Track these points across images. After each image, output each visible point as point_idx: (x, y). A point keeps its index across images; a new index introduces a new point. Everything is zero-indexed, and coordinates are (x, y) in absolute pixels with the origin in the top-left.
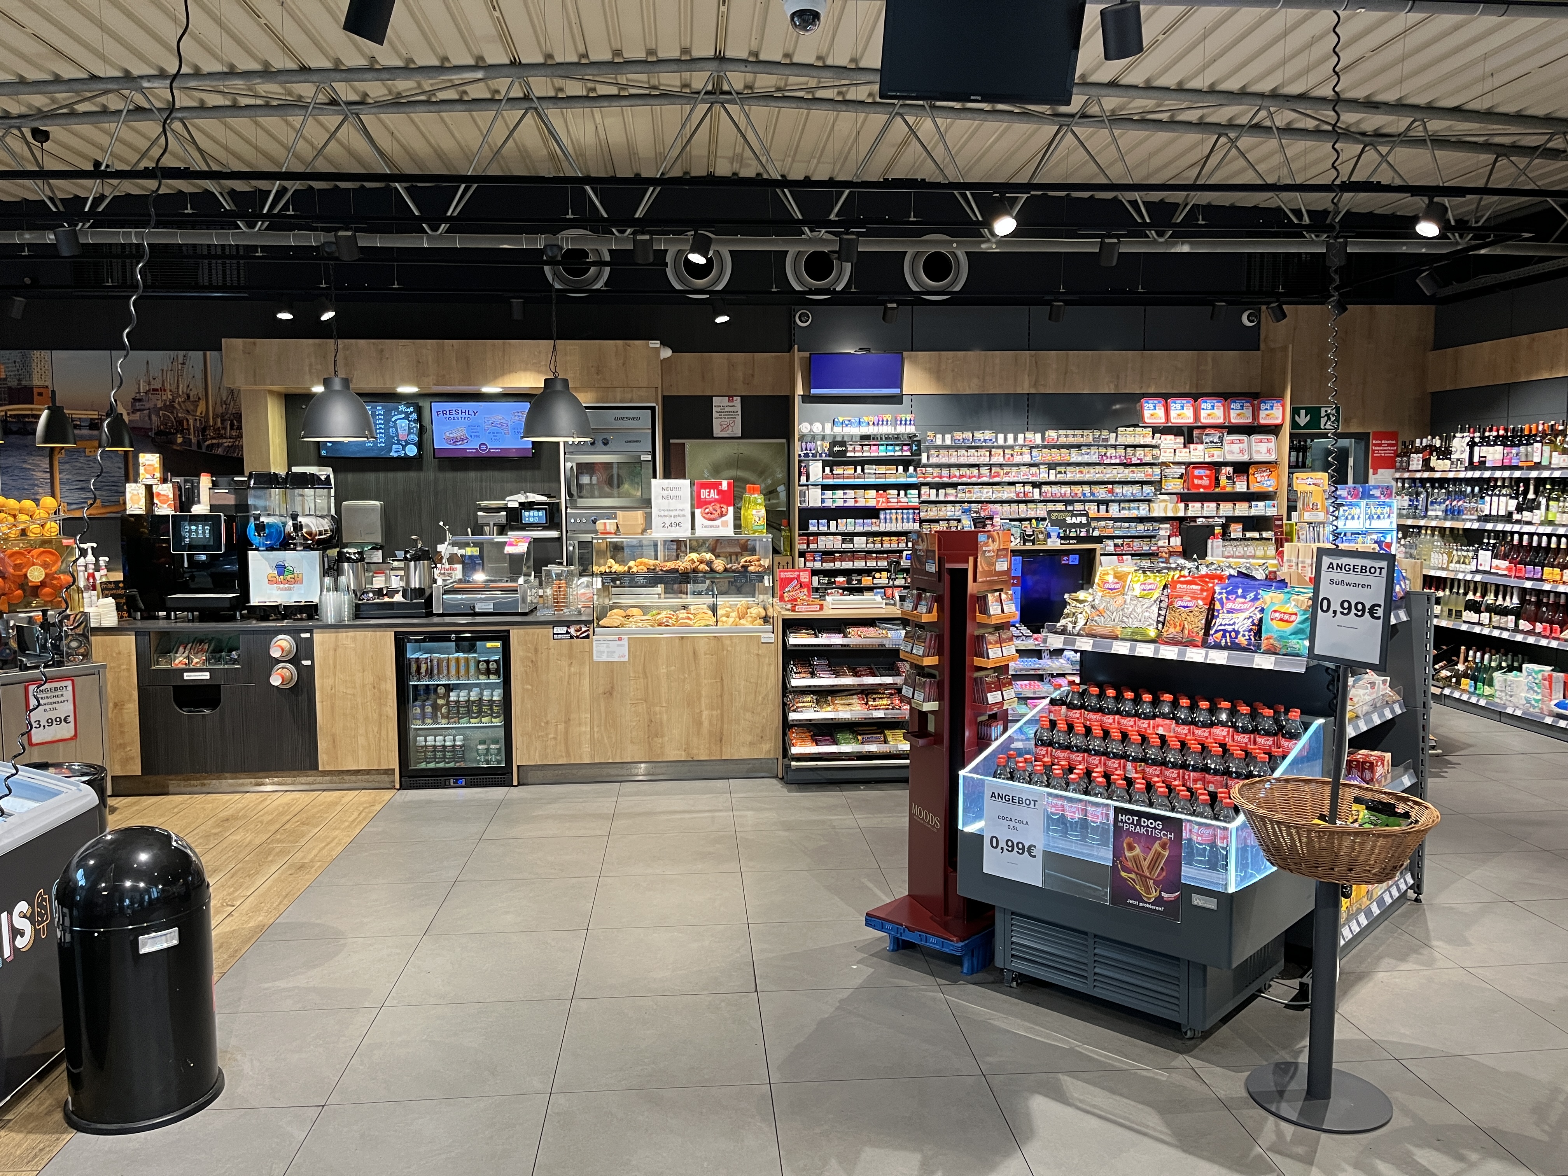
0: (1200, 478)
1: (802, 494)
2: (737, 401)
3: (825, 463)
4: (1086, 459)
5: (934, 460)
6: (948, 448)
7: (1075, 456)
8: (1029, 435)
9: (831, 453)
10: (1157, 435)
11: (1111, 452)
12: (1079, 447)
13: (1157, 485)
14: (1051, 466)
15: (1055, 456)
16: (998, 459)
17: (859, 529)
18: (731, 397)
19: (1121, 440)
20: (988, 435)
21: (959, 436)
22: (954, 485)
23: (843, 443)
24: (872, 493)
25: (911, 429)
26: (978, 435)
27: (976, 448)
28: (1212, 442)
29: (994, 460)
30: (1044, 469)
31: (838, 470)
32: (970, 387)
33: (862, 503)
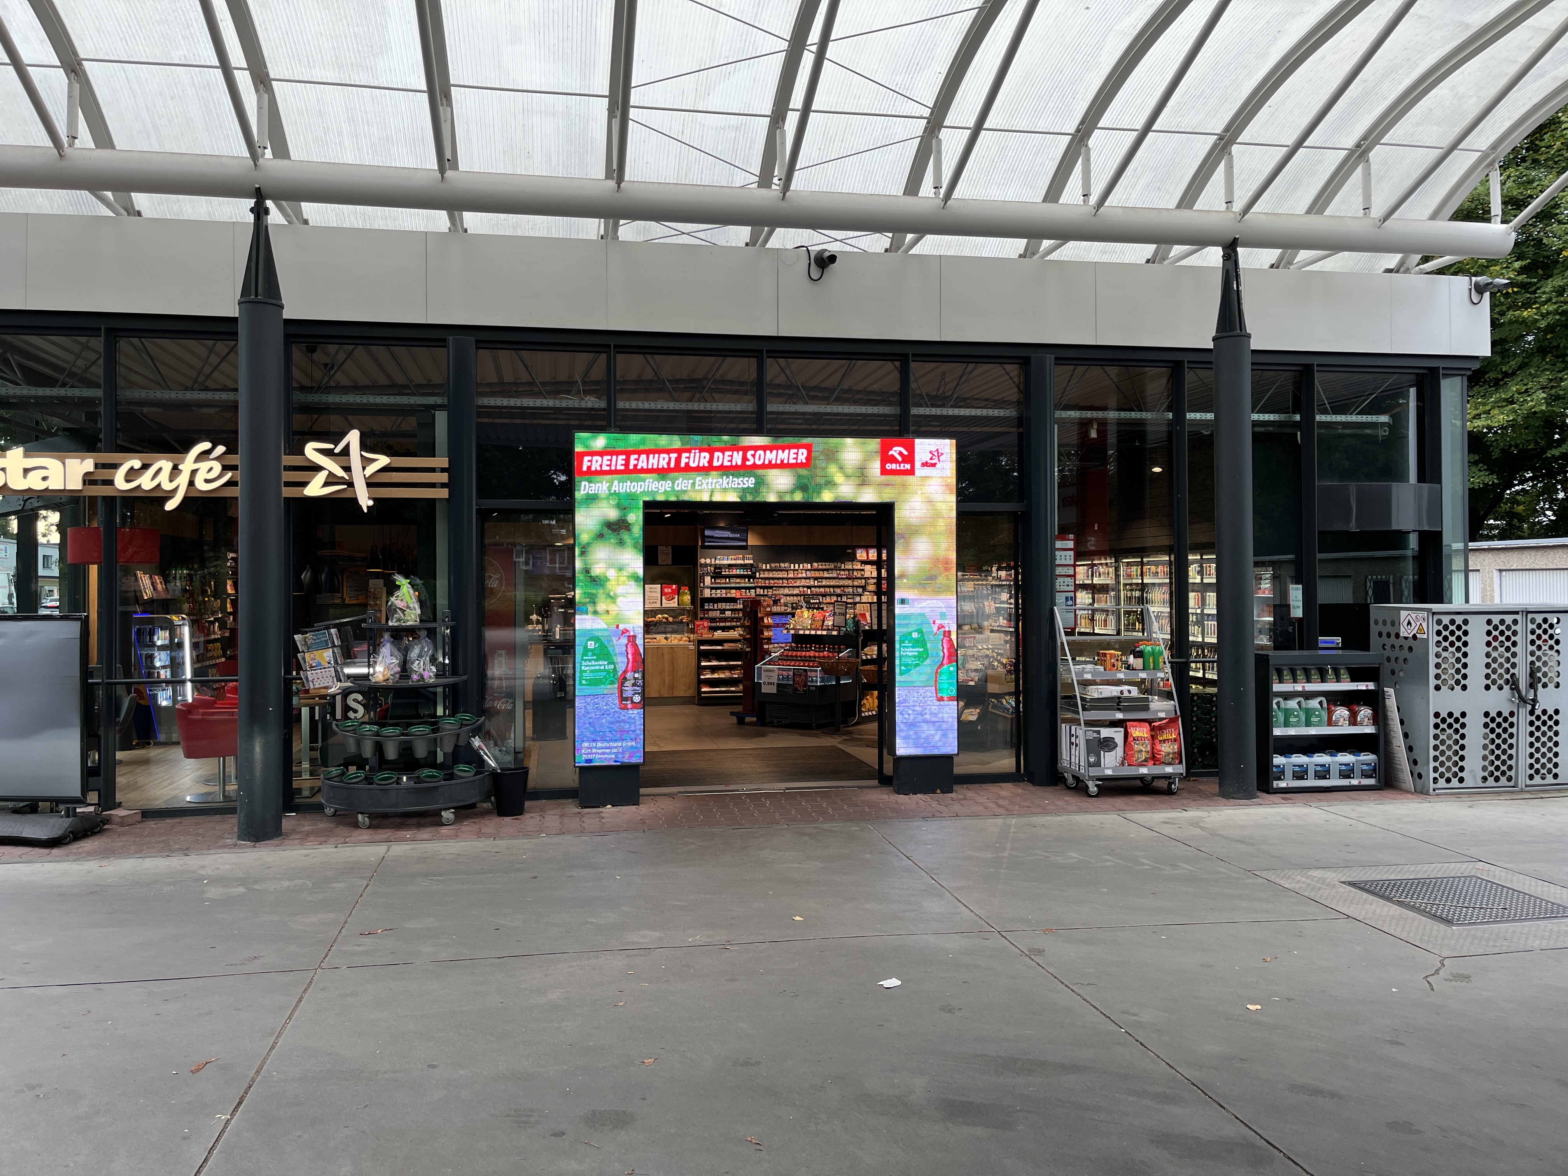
1: (702, 591)
2: (670, 548)
3: (712, 578)
4: (831, 575)
5: (762, 576)
6: (768, 570)
7: (826, 575)
8: (805, 565)
9: (715, 572)
10: (863, 565)
11: (842, 572)
12: (827, 570)
13: (864, 588)
14: (816, 579)
15: (817, 574)
16: (791, 575)
17: (728, 607)
18: (667, 546)
19: (847, 567)
20: (787, 565)
21: (773, 565)
22: (771, 588)
23: (720, 568)
24: (733, 591)
25: (751, 562)
26: (782, 565)
27: (781, 571)
29: (790, 576)
30: (812, 581)
31: (718, 581)
32: (779, 542)
33: (729, 595)
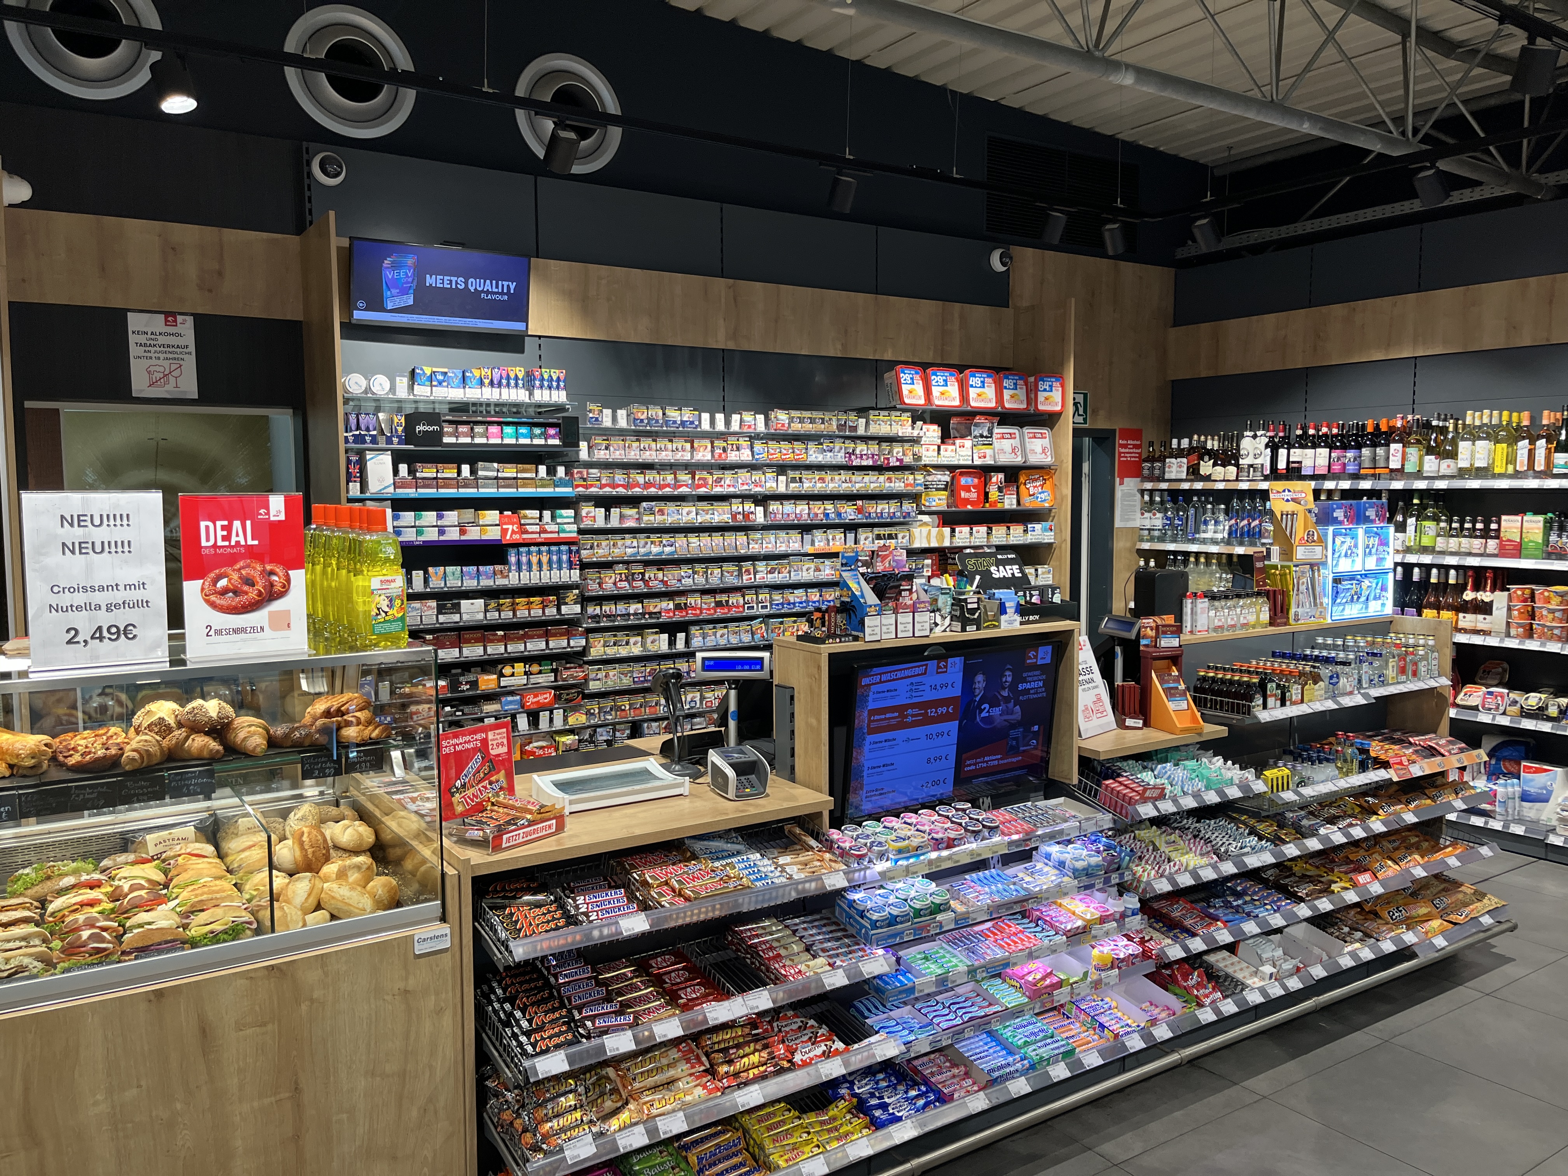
0: (967, 489)
2: (186, 328)
3: (398, 458)
4: (829, 458)
5: (601, 455)
7: (814, 456)
8: (748, 417)
9: (410, 435)
10: (919, 423)
11: (861, 448)
12: (816, 438)
13: (918, 499)
14: (781, 469)
15: (784, 452)
16: (704, 455)
17: (470, 584)
18: (170, 316)
19: (875, 429)
21: (642, 413)
23: (433, 418)
24: (492, 516)
25: (559, 397)
26: (673, 414)
27: (671, 436)
28: (982, 436)
30: (770, 474)
31: (427, 472)
33: (473, 534)
